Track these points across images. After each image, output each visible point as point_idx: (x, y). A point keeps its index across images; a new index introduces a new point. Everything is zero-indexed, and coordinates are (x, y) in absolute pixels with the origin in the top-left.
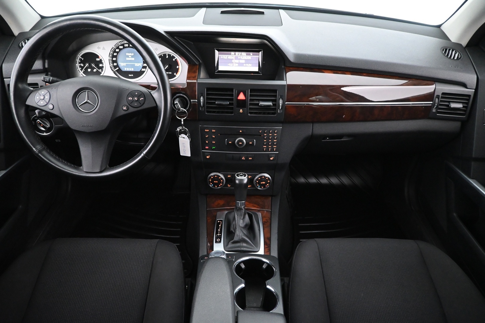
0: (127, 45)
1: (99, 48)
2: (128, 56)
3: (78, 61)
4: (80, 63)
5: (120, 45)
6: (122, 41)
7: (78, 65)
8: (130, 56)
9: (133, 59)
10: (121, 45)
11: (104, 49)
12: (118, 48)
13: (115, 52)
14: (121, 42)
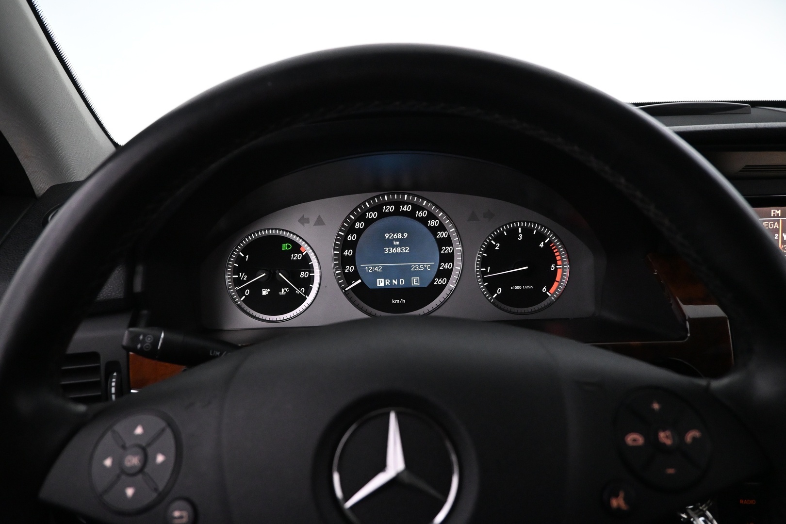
0: (391, 208)
1: (304, 221)
2: (390, 243)
3: (232, 263)
4: (236, 271)
5: (370, 210)
6: (378, 197)
7: (228, 278)
8: (397, 240)
9: (406, 250)
10: (372, 210)
11: (319, 222)
12: (361, 218)
13: (351, 230)
14: (373, 199)
